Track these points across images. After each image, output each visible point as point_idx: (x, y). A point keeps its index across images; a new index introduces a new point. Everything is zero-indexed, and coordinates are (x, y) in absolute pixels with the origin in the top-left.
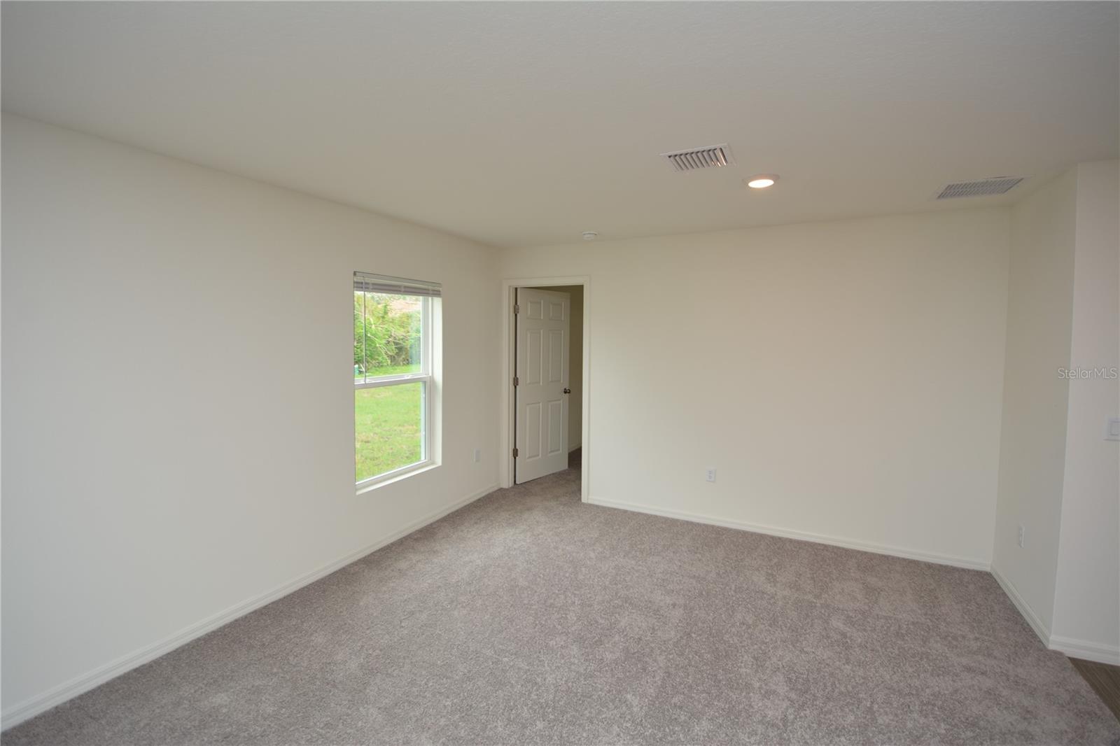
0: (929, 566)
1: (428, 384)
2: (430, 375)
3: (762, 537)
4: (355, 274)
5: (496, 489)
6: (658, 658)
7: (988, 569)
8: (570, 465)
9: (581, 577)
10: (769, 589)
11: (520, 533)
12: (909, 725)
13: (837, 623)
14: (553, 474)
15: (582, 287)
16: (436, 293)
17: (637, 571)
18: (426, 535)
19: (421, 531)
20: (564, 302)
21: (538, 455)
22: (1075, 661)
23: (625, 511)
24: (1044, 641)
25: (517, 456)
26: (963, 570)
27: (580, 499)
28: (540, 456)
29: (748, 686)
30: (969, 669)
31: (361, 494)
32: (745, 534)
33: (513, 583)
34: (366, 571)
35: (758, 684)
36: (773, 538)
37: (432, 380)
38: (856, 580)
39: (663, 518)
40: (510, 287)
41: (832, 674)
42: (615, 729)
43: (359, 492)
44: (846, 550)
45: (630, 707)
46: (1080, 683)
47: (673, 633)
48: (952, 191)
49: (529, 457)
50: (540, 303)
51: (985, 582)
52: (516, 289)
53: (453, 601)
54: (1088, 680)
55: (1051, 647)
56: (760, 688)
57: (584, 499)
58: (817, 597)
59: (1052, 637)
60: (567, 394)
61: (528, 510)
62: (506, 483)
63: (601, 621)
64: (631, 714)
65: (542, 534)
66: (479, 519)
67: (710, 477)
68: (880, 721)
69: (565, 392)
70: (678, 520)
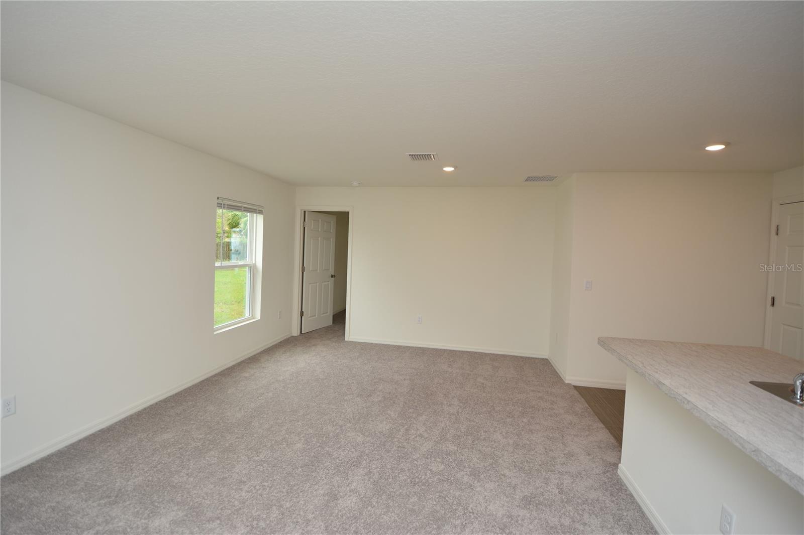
0: (522, 357)
1: (252, 268)
2: (254, 262)
3: (445, 351)
4: (218, 198)
5: (289, 336)
6: (400, 398)
7: (547, 357)
8: (333, 323)
9: (353, 372)
10: (450, 370)
11: (313, 356)
12: (508, 409)
13: (480, 380)
14: (324, 327)
15: (348, 213)
16: (261, 212)
17: (383, 368)
18: (254, 360)
19: (249, 359)
20: (333, 220)
21: (315, 316)
22: (576, 387)
23: (372, 344)
24: (564, 380)
25: (303, 315)
26: (536, 358)
27: (345, 339)
28: (317, 316)
29: (442, 404)
30: (533, 391)
31: (216, 334)
32: (437, 350)
33: (316, 377)
34: (223, 379)
35: (446, 403)
36: (450, 350)
37: (255, 265)
38: (489, 364)
39: (394, 345)
40: (301, 210)
41: (477, 397)
42: (385, 422)
43: (215, 333)
44: (485, 354)
45: (390, 415)
46: (576, 393)
47: (405, 389)
48: (529, 179)
49: (310, 317)
50: (319, 221)
51: (545, 362)
52: (305, 212)
53: (284, 387)
54: (577, 391)
55: (567, 382)
56: (447, 404)
57: (347, 339)
58: (471, 371)
59: (567, 378)
60: (333, 278)
61: (314, 345)
62: (295, 332)
63: (369, 388)
64: (391, 417)
65: (326, 356)
66: (284, 351)
67: (419, 321)
68: (496, 409)
69: (332, 277)
70: (401, 346)
